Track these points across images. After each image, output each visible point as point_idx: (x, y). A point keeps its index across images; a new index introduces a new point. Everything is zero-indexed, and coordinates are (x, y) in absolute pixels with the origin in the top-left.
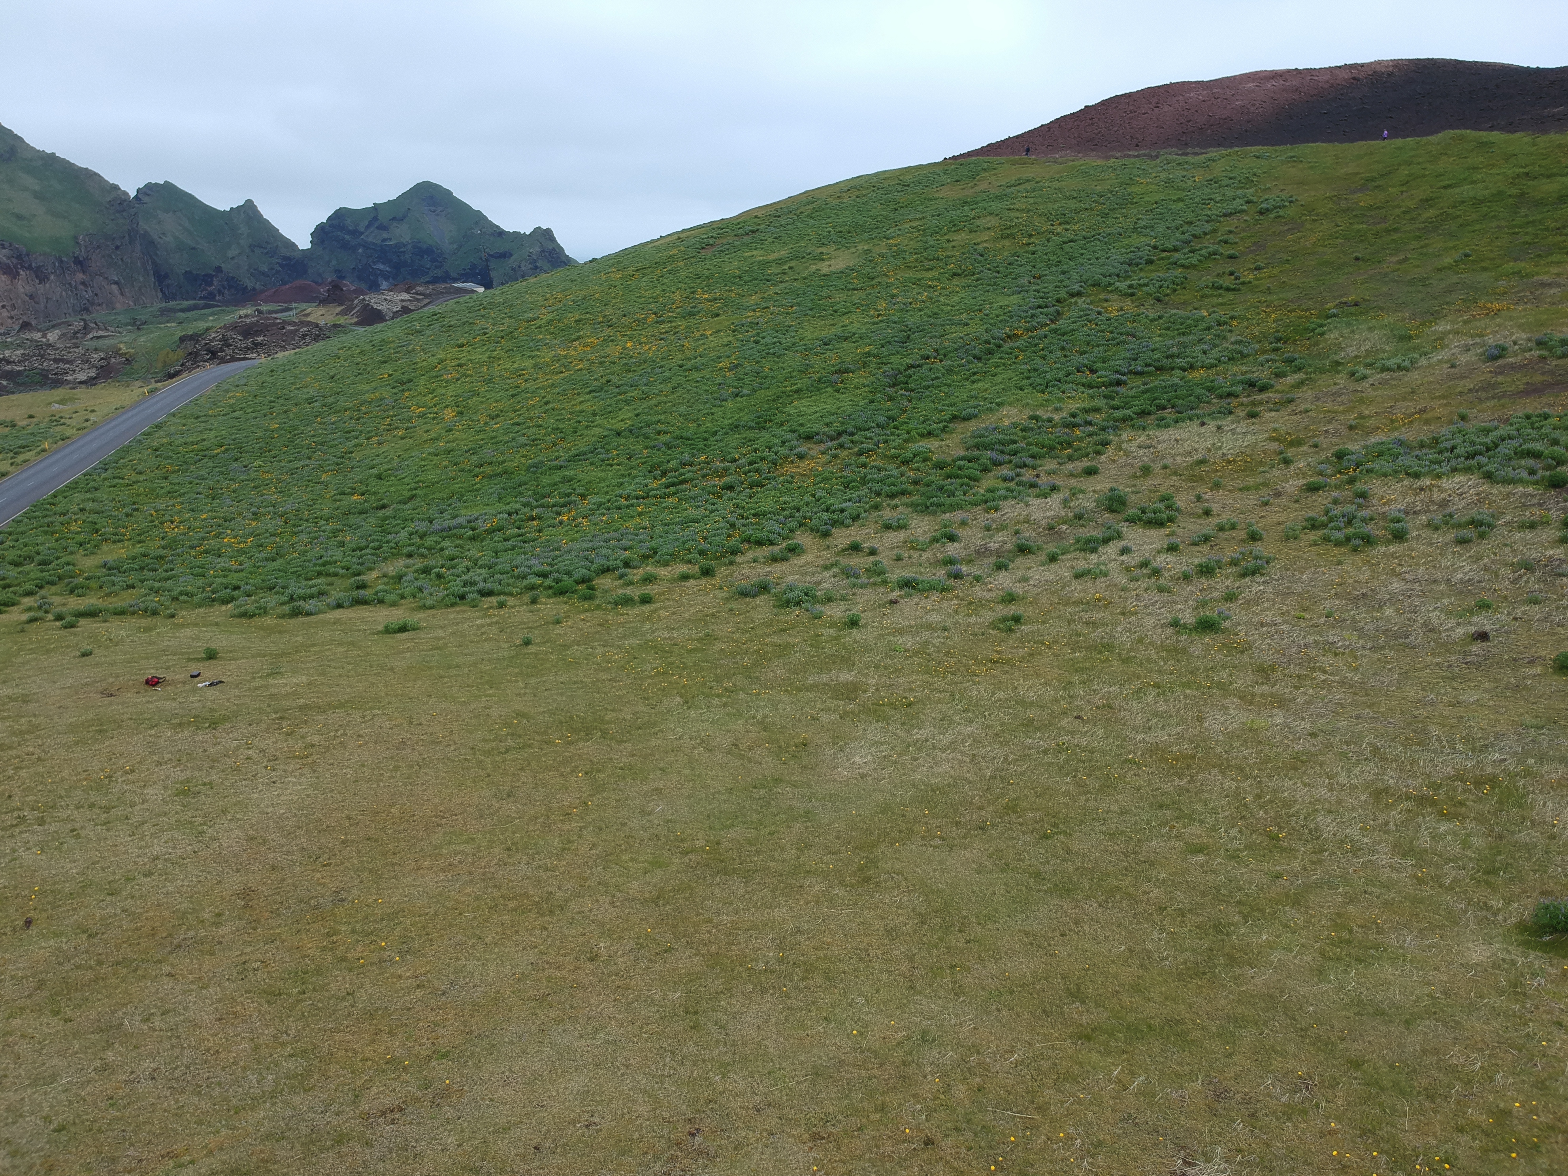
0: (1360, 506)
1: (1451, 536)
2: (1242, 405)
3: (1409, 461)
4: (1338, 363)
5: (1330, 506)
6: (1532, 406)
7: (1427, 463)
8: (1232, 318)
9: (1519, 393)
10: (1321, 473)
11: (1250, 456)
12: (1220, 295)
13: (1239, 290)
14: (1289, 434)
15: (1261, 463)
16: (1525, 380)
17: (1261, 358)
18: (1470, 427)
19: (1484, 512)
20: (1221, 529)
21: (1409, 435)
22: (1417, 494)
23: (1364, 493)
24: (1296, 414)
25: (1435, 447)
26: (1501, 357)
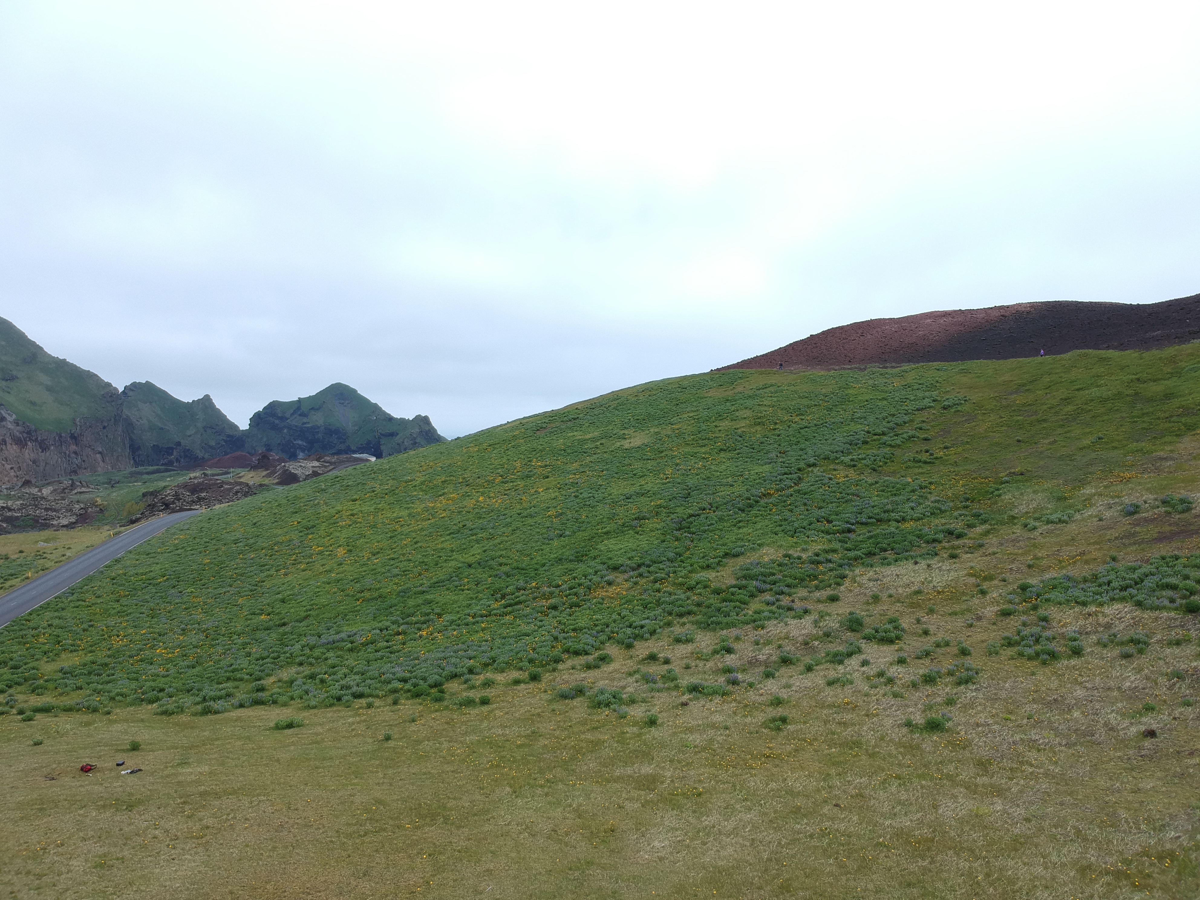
0: (1044, 628)
1: (1117, 652)
2: (945, 548)
3: (1077, 593)
4: (1014, 518)
5: (1020, 627)
6: (1165, 550)
7: (1091, 594)
8: (931, 483)
9: (1153, 540)
10: (1010, 602)
11: (955, 588)
12: (920, 467)
13: (933, 463)
14: (983, 571)
15: (964, 594)
16: (1156, 530)
17: (956, 513)
18: (1120, 566)
19: (1140, 633)
20: (938, 646)
21: (1075, 572)
22: (1086, 619)
23: (1046, 617)
24: (986, 556)
25: (1095, 582)
26: (1135, 513)
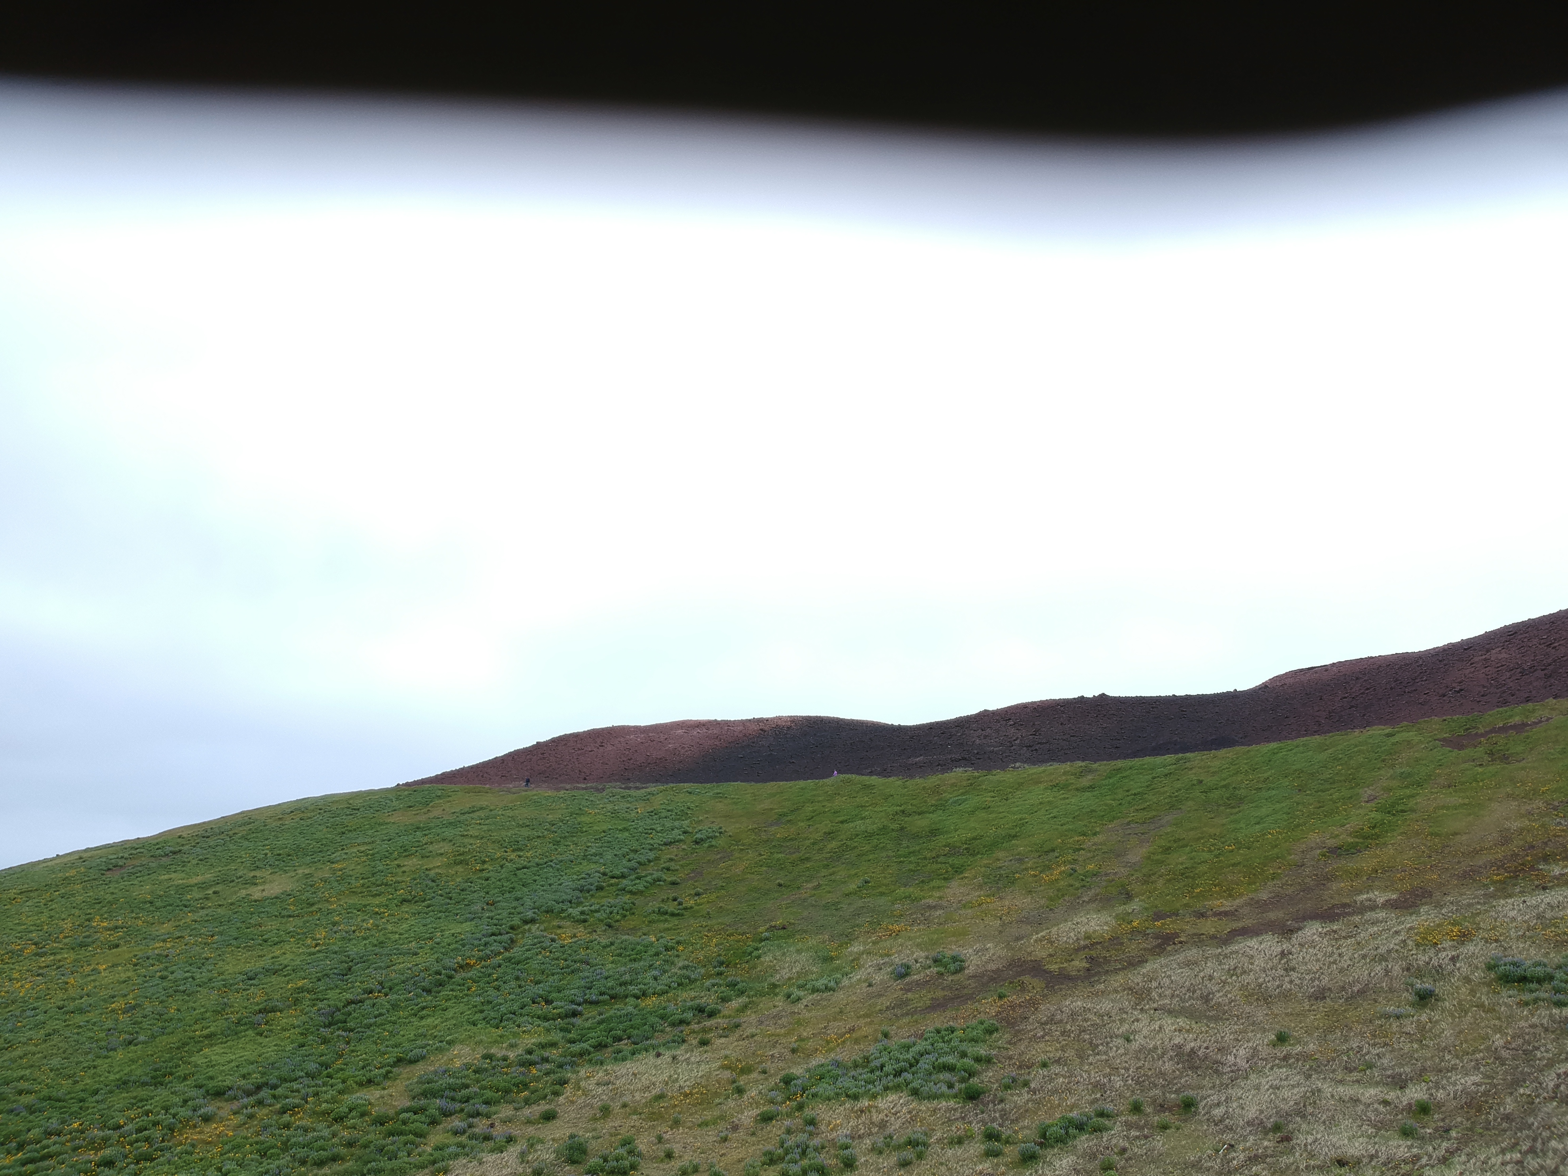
0: (811, 1134)
1: (894, 1159)
2: (694, 1032)
3: (846, 1083)
4: (775, 986)
5: (783, 1136)
6: (938, 1020)
7: (863, 1083)
8: (678, 943)
9: (927, 1008)
10: (772, 1102)
11: (706, 1086)
12: (666, 920)
13: (682, 915)
14: (740, 1061)
15: (716, 1094)
16: (929, 996)
17: (708, 983)
18: (894, 1043)
19: (916, 1131)
20: (685, 1173)
21: (844, 1055)
22: (858, 1117)
23: (813, 1119)
24: (744, 1039)
25: (866, 1067)
26: (907, 974)
